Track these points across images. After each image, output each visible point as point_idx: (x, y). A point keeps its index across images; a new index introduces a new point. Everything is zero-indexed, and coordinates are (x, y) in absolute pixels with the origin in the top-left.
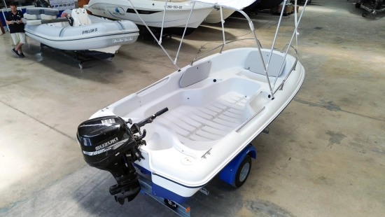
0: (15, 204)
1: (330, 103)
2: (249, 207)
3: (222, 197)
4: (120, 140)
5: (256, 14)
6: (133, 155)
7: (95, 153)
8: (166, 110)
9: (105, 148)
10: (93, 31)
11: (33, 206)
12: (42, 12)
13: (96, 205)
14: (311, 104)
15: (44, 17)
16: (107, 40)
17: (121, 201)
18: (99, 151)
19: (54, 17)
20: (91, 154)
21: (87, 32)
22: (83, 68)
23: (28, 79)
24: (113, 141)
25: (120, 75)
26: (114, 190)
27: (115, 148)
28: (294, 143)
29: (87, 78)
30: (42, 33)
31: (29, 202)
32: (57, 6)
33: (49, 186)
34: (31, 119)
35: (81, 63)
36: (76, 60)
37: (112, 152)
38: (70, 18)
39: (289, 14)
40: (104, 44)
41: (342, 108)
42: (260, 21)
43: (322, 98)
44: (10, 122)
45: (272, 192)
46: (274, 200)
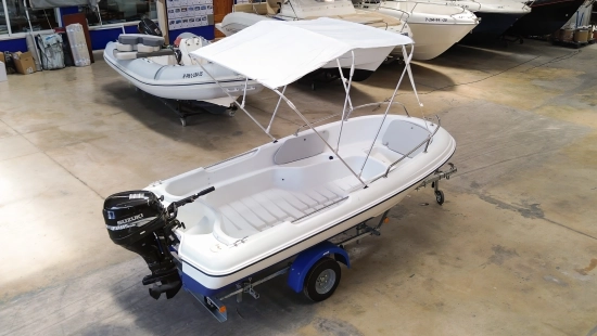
0: (43, 290)
1: (534, 206)
2: (318, 325)
3: (290, 311)
4: (145, 217)
5: (522, 42)
6: (167, 238)
7: (117, 228)
8: (212, 189)
9: (128, 223)
10: (196, 75)
11: (63, 293)
12: (139, 41)
13: (133, 301)
14: (502, 205)
15: (142, 48)
16: (215, 89)
17: (155, 294)
18: (121, 226)
19: (157, 49)
20: (113, 228)
21: (189, 76)
22: (187, 124)
23: (105, 137)
24: (137, 217)
25: (236, 139)
26: (147, 281)
27: (139, 226)
28: (433, 257)
29: (186, 140)
30: (135, 72)
31: (59, 289)
32: (178, 22)
33: (87, 274)
34: (92, 192)
35: (184, 117)
36: (177, 112)
37: (137, 229)
38: (178, 51)
39: (583, 45)
40: (211, 94)
41: (547, 216)
42: (520, 56)
43: (525, 198)
44: (65, 194)
45: (359, 313)
46: (355, 321)
